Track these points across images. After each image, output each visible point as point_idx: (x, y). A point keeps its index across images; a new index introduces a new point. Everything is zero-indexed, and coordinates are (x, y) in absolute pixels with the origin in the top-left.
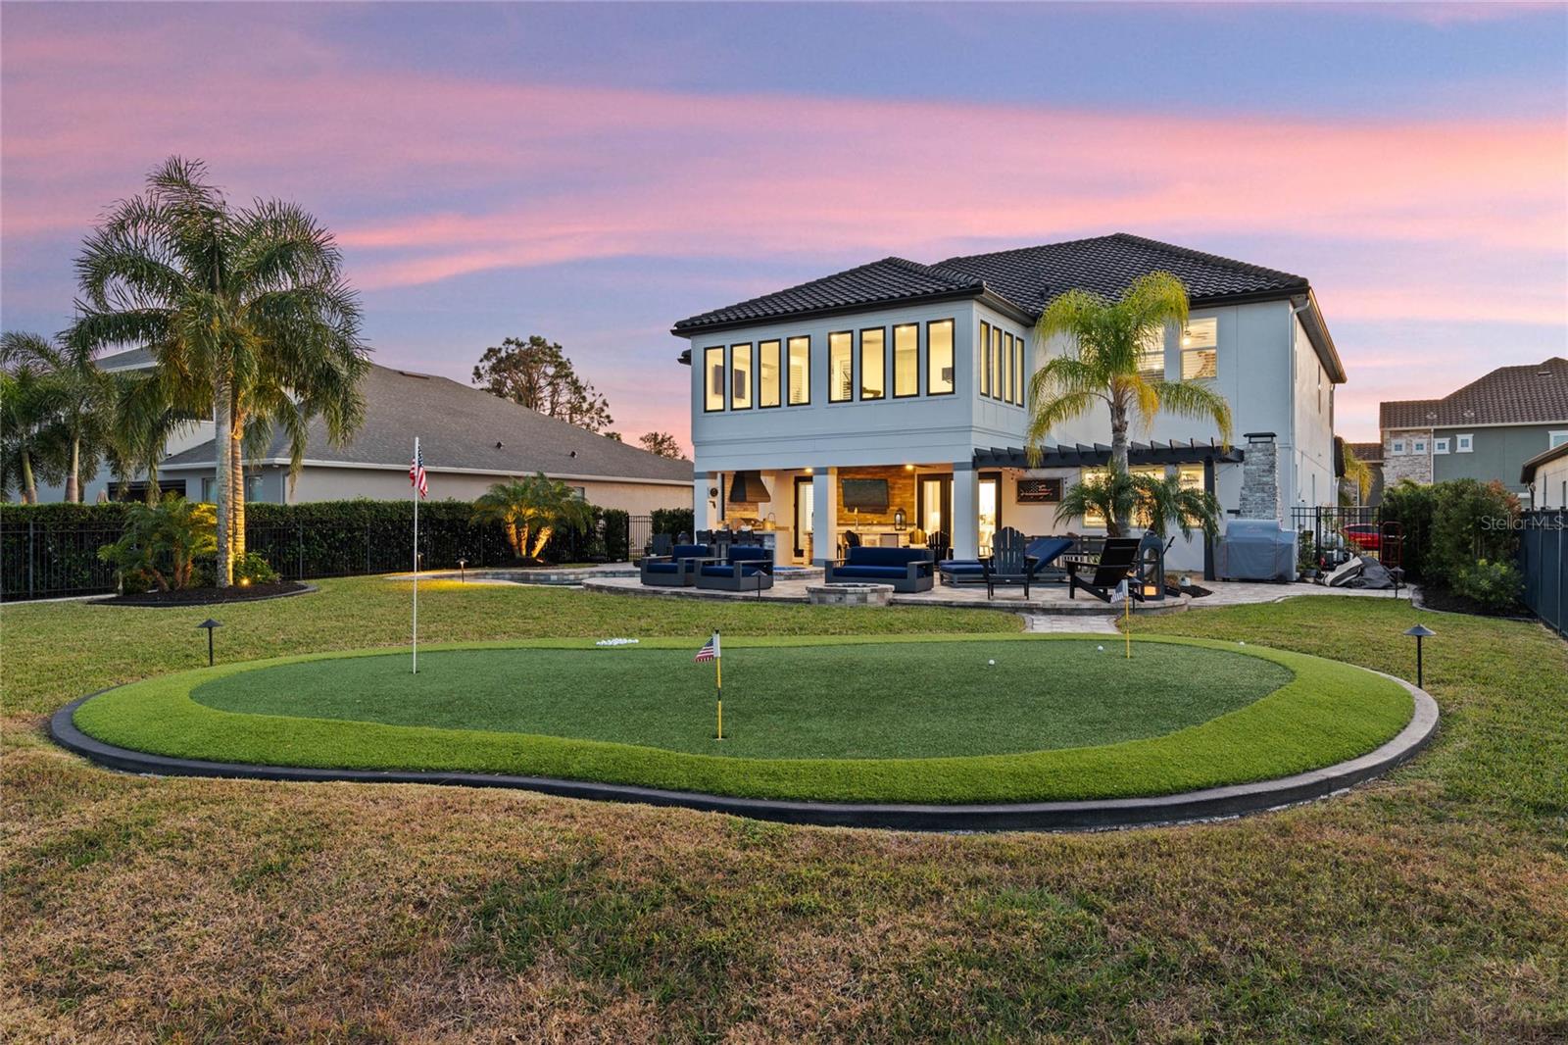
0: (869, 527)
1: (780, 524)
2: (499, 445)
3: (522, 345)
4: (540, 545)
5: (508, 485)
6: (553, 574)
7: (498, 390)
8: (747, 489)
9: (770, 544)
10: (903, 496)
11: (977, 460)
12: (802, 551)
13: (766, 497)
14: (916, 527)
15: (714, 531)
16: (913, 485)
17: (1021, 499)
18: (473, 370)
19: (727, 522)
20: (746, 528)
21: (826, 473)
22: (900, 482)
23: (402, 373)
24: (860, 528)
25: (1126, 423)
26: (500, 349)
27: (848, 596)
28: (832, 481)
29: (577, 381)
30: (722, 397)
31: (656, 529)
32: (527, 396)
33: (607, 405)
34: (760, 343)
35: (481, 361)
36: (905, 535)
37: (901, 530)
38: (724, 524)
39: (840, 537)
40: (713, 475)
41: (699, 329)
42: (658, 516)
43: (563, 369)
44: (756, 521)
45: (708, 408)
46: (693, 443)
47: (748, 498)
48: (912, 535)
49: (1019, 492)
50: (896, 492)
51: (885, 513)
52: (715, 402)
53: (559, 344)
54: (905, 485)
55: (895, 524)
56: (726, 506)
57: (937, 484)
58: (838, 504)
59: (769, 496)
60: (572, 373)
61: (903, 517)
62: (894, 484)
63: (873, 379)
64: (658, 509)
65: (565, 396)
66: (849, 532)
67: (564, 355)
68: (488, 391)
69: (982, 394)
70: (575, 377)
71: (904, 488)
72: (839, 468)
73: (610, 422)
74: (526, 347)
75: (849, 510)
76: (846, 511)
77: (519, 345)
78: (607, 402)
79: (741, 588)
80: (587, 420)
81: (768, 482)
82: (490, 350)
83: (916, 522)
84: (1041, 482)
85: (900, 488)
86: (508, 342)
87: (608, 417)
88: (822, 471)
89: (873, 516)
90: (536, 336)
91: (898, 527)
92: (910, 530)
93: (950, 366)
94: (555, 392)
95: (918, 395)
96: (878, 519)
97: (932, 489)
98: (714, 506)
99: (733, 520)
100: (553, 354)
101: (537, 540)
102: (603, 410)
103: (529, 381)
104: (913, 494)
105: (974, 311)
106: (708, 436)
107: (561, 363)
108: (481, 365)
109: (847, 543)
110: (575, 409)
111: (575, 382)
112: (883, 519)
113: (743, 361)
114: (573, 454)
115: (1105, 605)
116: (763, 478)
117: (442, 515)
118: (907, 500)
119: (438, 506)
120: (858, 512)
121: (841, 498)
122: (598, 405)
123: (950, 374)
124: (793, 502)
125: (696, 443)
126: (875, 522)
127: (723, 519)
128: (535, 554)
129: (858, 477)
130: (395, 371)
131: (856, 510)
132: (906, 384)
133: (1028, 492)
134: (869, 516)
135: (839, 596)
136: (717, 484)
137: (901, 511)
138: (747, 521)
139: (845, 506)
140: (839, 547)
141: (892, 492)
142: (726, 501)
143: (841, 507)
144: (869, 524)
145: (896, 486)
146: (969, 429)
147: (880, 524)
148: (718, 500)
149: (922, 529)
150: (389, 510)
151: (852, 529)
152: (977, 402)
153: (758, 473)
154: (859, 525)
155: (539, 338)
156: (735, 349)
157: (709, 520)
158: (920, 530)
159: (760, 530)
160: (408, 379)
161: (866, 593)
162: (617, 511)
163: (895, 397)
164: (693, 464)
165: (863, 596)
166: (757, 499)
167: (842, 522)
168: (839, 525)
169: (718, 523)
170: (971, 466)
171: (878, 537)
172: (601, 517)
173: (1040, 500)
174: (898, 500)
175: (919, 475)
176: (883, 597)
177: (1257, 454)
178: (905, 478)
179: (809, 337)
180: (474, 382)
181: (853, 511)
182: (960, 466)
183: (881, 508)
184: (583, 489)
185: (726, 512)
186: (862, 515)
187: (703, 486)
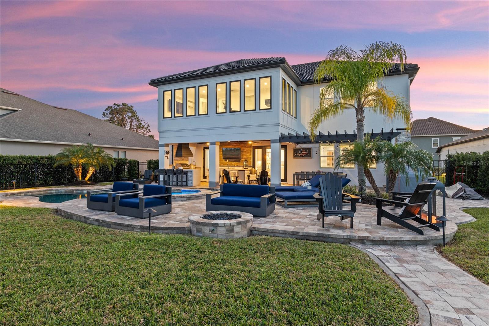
0: (233, 167)
1: (197, 166)
2: (89, 134)
3: (120, 105)
4: (89, 175)
5: (72, 149)
6: (85, 190)
7: (111, 121)
8: (183, 151)
9: (190, 175)
10: (246, 155)
11: (281, 139)
12: (206, 176)
13: (191, 155)
14: (252, 167)
15: (166, 169)
16: (251, 150)
17: (295, 156)
18: (102, 113)
19: (174, 165)
20: (182, 168)
21: (215, 145)
22: (246, 149)
23: (55, 107)
24: (229, 167)
25: (364, 117)
26: (112, 107)
27: (219, 229)
28: (217, 147)
29: (138, 118)
30: (171, 112)
31: (149, 168)
32: (122, 123)
33: (149, 126)
34: (187, 88)
35: (105, 110)
36: (248, 170)
37: (246, 168)
38: (173, 166)
39: (221, 171)
40: (167, 145)
41: (161, 82)
42: (150, 162)
43: (134, 114)
44: (187, 165)
45: (165, 117)
46: (159, 131)
47: (183, 155)
48: (250, 171)
49: (294, 154)
50: (244, 153)
51: (240, 162)
52: (168, 114)
53: (133, 106)
54: (247, 150)
55: (243, 166)
56: (174, 158)
57: (261, 150)
58: (220, 158)
59: (193, 155)
60: (137, 115)
61: (247, 163)
62: (243, 150)
63: (235, 106)
64: (150, 160)
65: (135, 123)
66: (224, 170)
67: (134, 109)
68: (108, 120)
69: (283, 110)
70: (137, 117)
71: (247, 152)
72: (220, 142)
73: (150, 131)
74: (121, 106)
75: (225, 161)
76: (224, 161)
77: (119, 106)
78: (149, 125)
79: (144, 217)
80: (142, 131)
81: (193, 149)
82: (109, 107)
83: (252, 165)
84: (303, 149)
85: (246, 152)
86: (115, 104)
87: (149, 130)
88: (213, 144)
89: (235, 163)
90: (124, 103)
91: (245, 167)
92: (250, 168)
93: (270, 98)
94: (131, 122)
95: (255, 110)
96: (237, 164)
97: (258, 152)
98: (168, 158)
99: (177, 164)
100: (130, 109)
101: (88, 173)
102: (147, 128)
103: (122, 118)
104: (251, 154)
105: (280, 73)
106: (164, 128)
107: (133, 112)
108: (105, 112)
109: (224, 175)
110: (138, 127)
111: (137, 118)
112: (239, 164)
113: (179, 98)
114: (123, 139)
115: (420, 237)
116: (190, 147)
117: (45, 162)
118: (248, 156)
119: (42, 158)
120: (229, 161)
121: (222, 155)
122: (146, 126)
123: (269, 102)
124: (203, 157)
125: (160, 132)
126: (236, 165)
127: (173, 164)
128: (87, 179)
129: (229, 147)
130: (52, 106)
131: (228, 160)
132: (250, 105)
133: (297, 153)
134: (233, 163)
135: (212, 228)
136: (169, 149)
137: (246, 161)
138: (182, 165)
139: (223, 159)
140: (220, 176)
141: (242, 153)
142: (174, 156)
143: (222, 159)
144: (233, 166)
145: (244, 151)
146: (278, 125)
147: (237, 166)
148: (170, 156)
149: (255, 168)
150: (12, 159)
151: (226, 168)
152: (281, 114)
153: (188, 145)
154: (229, 166)
155: (125, 104)
156: (176, 91)
157: (166, 164)
158: (254, 169)
159: (188, 168)
160: (57, 109)
161: (233, 226)
162: (134, 160)
163: (245, 111)
164: (158, 141)
165: (231, 228)
166: (187, 156)
167: (222, 165)
168: (220, 166)
169: (170, 165)
170: (278, 141)
171: (237, 171)
172: (127, 163)
173: (303, 157)
174: (245, 156)
175: (253, 147)
176: (246, 227)
177: (402, 137)
178: (248, 147)
179: (207, 85)
180: (103, 117)
181: (227, 161)
182: (274, 141)
183: (237, 159)
184: (118, 151)
185: (174, 161)
186: (230, 162)
187: (162, 150)
